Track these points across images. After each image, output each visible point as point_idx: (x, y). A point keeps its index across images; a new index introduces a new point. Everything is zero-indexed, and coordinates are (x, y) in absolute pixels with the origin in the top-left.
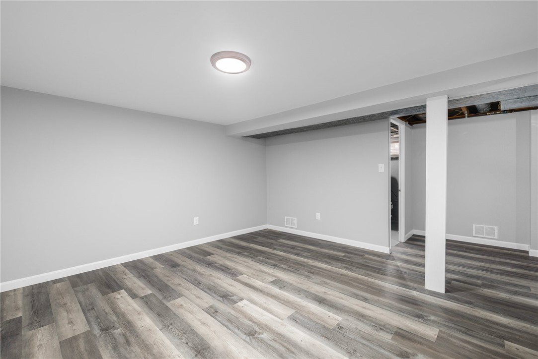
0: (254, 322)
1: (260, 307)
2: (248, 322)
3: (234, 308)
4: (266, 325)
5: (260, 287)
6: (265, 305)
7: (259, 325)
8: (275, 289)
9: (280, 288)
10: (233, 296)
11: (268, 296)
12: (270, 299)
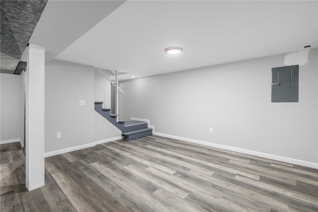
0: (164, 165)
1: (163, 171)
2: (167, 165)
3: (176, 170)
4: (159, 164)
5: (165, 183)
6: (160, 172)
7: (162, 164)
8: (154, 182)
9: (150, 183)
10: (180, 176)
11: (159, 177)
12: (157, 175)
